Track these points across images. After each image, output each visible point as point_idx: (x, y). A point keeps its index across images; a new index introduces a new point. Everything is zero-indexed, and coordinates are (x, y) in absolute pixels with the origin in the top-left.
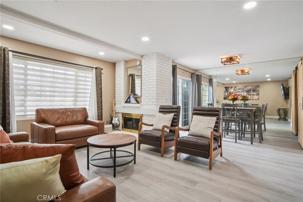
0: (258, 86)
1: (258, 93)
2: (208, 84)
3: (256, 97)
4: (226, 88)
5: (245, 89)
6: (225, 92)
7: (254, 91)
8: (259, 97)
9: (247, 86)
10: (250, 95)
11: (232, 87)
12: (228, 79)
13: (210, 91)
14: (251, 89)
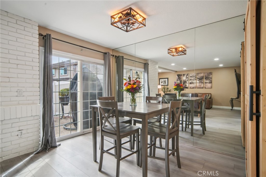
0: (211, 73)
1: (211, 80)
2: (143, 70)
3: (209, 85)
4: (178, 75)
5: (197, 77)
6: (178, 80)
7: (207, 78)
8: (212, 85)
9: (199, 73)
10: (203, 83)
11: (184, 75)
12: (173, 64)
13: (145, 78)
14: (203, 77)
